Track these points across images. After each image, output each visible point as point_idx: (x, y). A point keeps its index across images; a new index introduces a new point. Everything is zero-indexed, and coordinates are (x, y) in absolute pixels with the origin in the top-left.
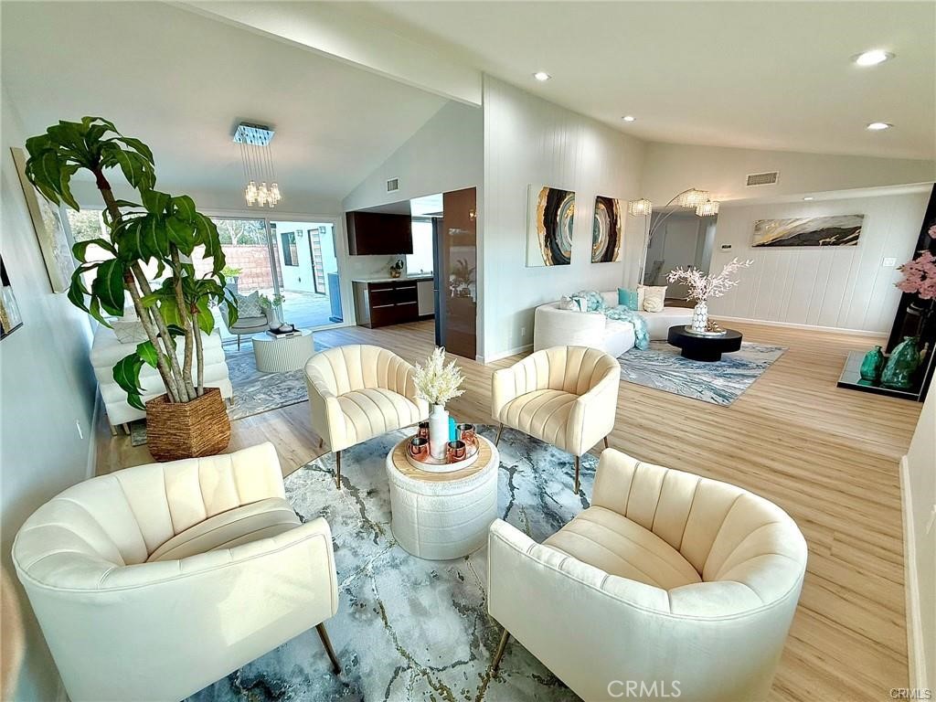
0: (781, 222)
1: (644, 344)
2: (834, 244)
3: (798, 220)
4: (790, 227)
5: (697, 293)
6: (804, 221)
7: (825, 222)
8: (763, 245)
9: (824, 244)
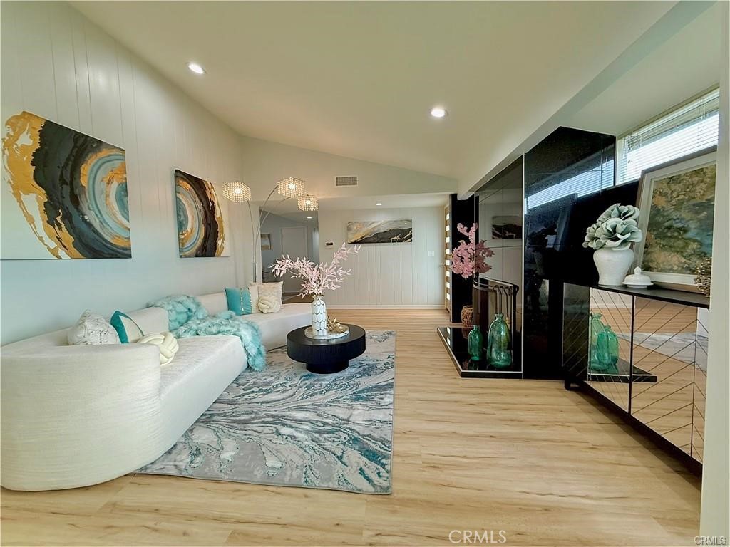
0: (364, 224)
1: (259, 361)
2: (399, 241)
3: (374, 222)
4: (370, 228)
5: (313, 287)
6: (379, 223)
7: (390, 224)
8: (355, 243)
9: (394, 241)
